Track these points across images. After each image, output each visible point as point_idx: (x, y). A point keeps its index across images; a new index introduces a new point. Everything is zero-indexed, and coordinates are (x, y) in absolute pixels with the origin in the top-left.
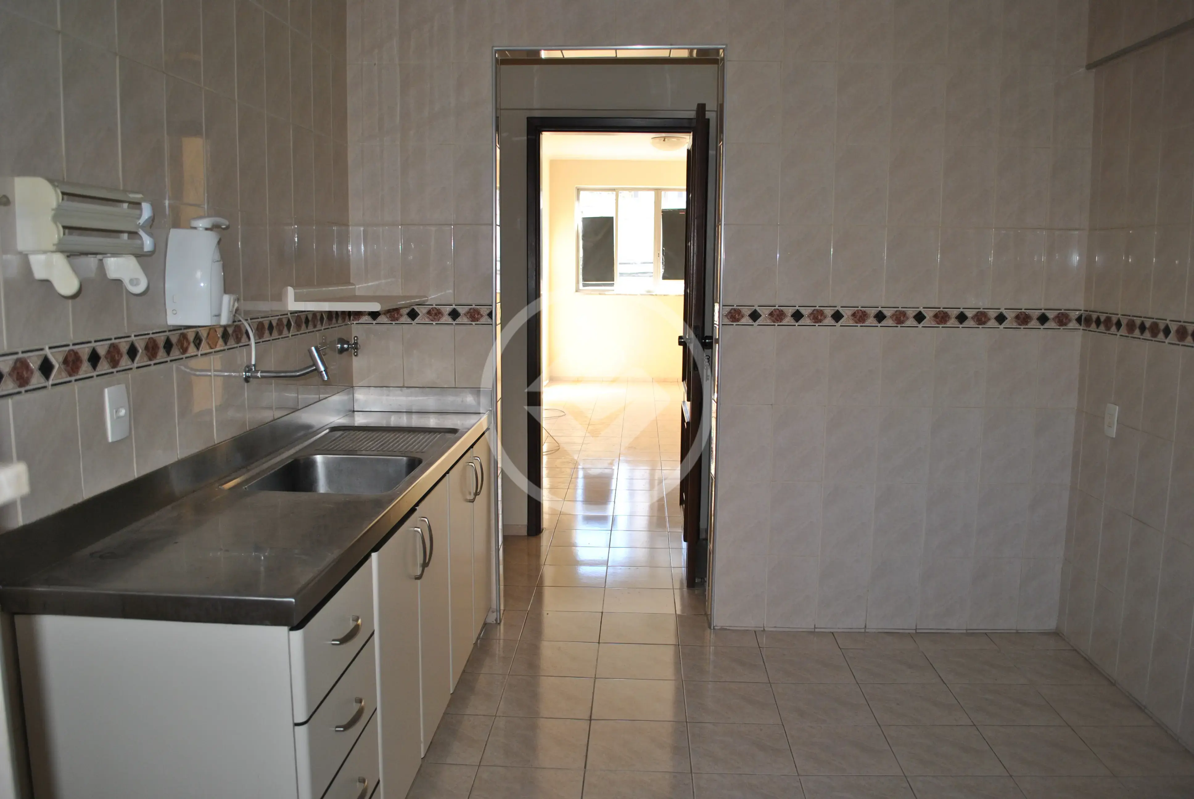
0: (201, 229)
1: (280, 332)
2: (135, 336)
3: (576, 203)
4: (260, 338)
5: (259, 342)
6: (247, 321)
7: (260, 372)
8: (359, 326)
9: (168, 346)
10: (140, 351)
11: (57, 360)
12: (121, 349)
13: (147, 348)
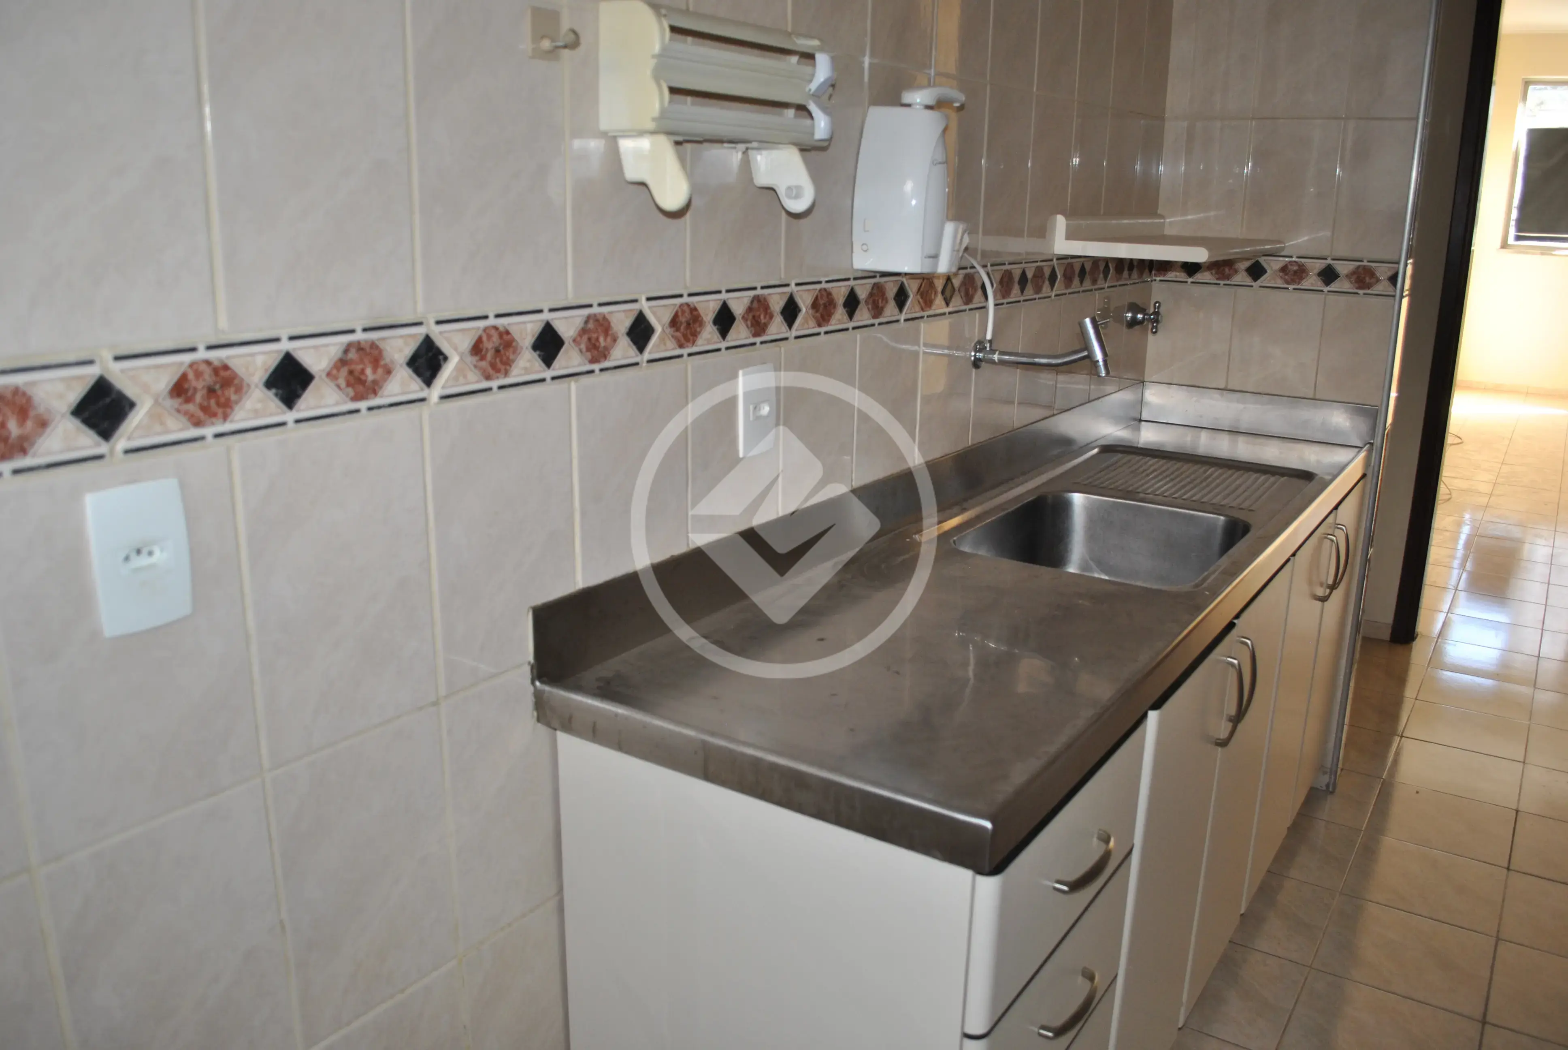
0: (918, 107)
1: (1038, 290)
2: (797, 284)
3: (1520, 106)
4: (1004, 297)
5: (1002, 304)
6: (986, 269)
7: (997, 353)
8: (1164, 285)
9: (852, 303)
10: (804, 310)
11: (659, 321)
12: (771, 305)
13: (815, 305)
